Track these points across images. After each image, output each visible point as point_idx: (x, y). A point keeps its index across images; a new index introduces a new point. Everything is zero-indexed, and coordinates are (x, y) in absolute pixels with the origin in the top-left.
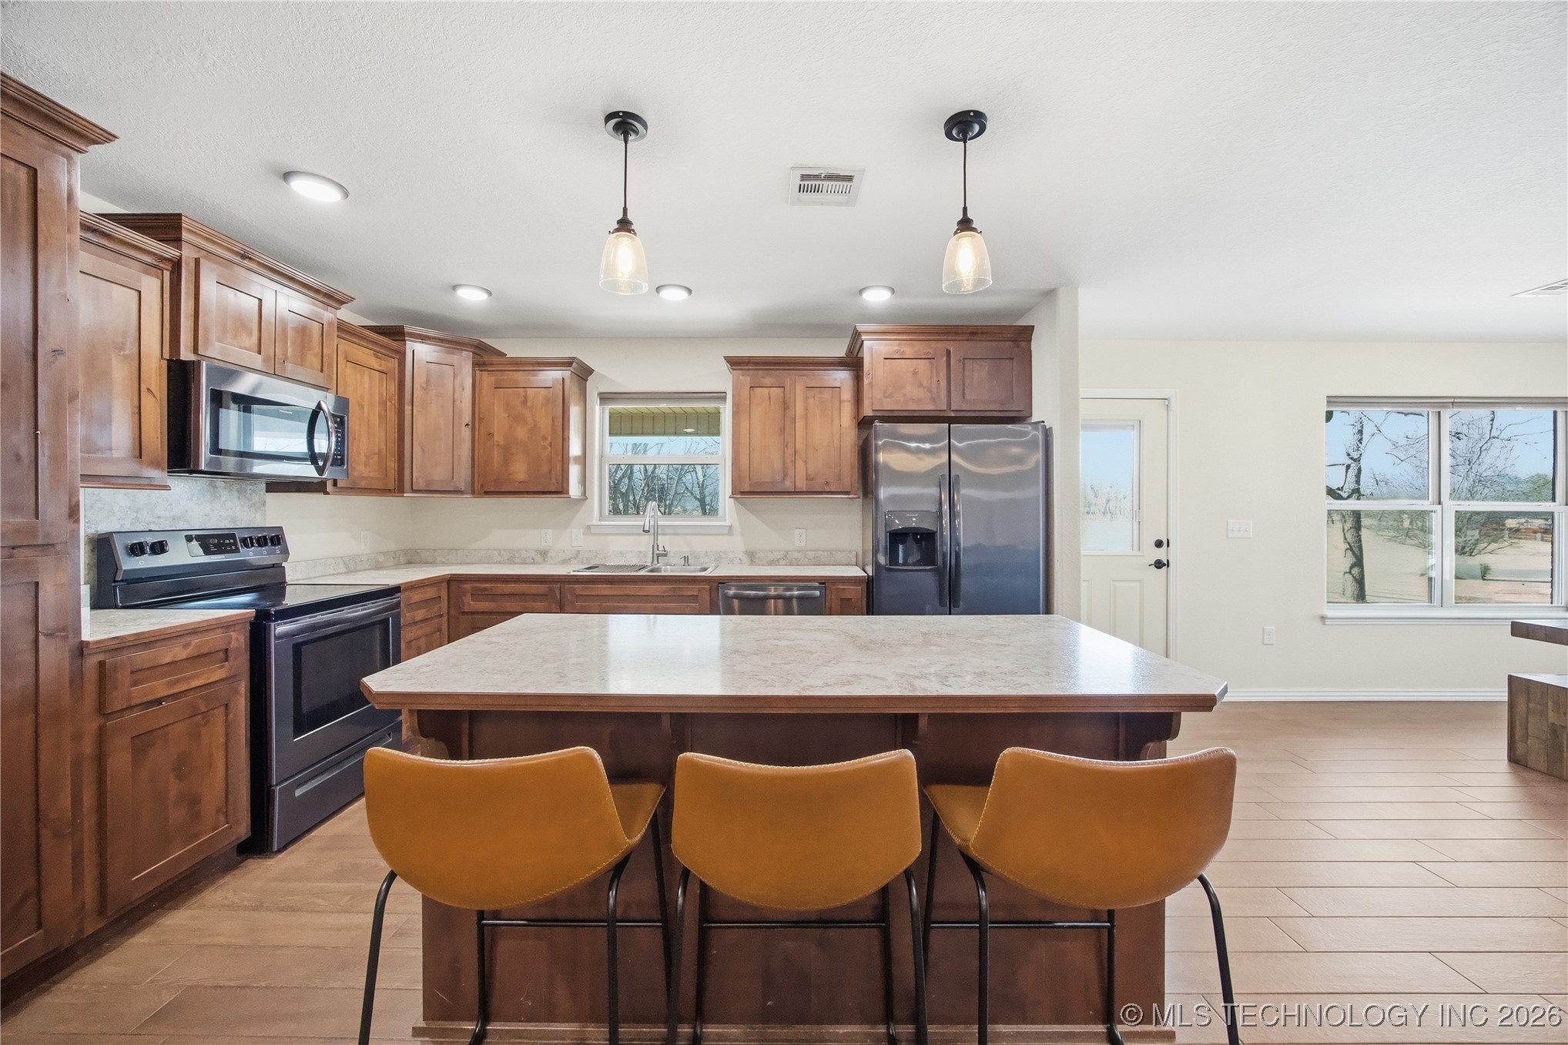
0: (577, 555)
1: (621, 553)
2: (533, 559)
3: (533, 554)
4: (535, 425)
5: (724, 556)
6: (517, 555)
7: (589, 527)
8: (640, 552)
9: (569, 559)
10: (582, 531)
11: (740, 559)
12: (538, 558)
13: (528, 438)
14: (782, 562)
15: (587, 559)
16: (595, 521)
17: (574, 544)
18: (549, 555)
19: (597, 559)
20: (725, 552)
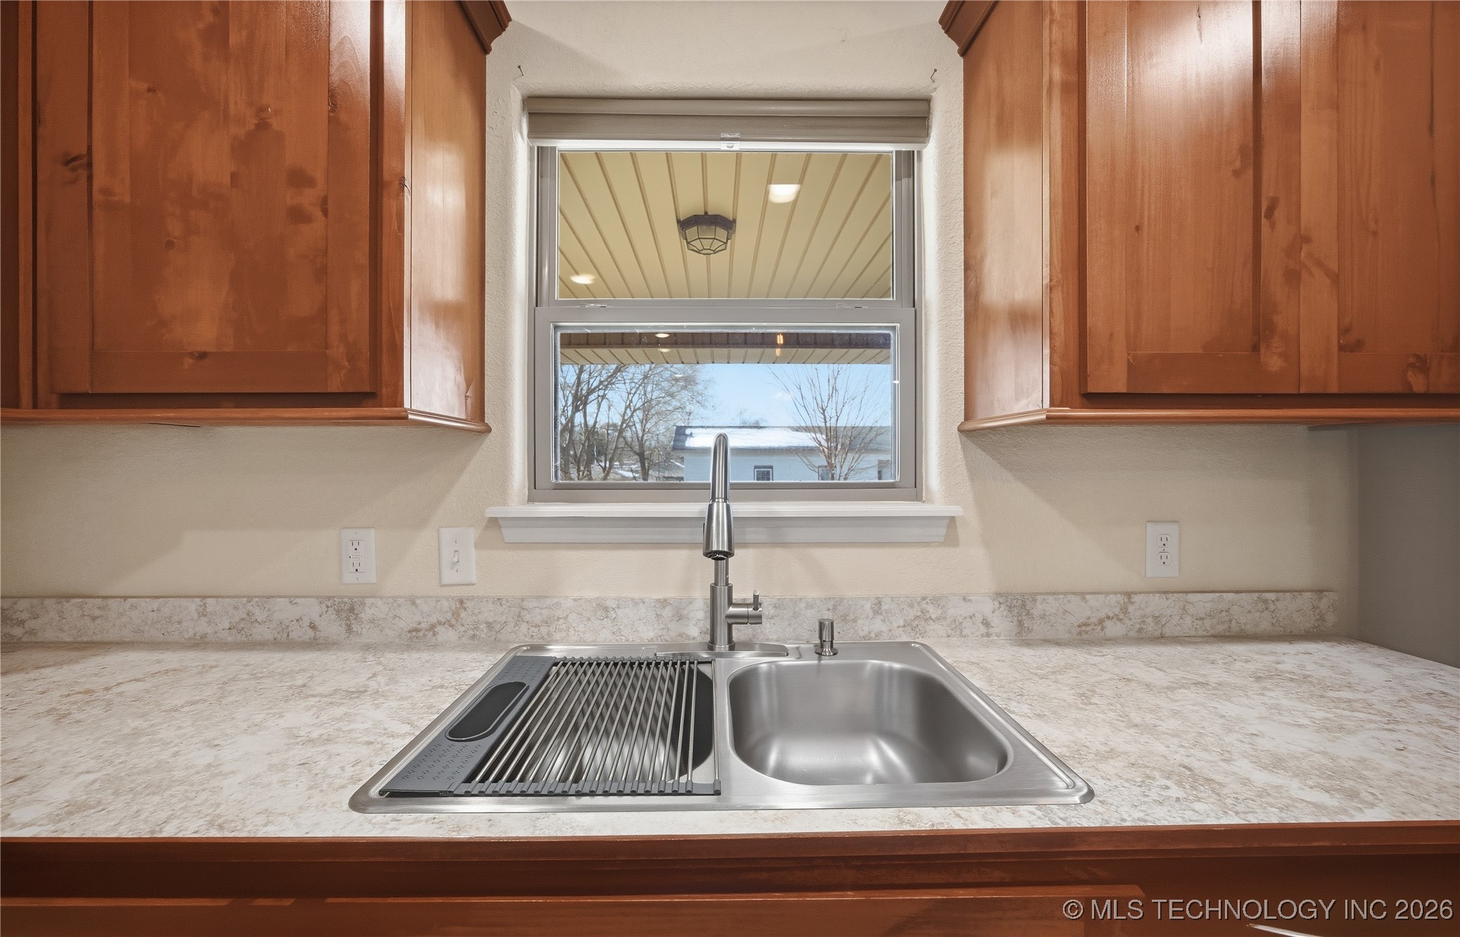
0: (456, 614)
1: (603, 609)
2: (313, 626)
3: (312, 610)
4: (263, 125)
5: (933, 611)
6: (260, 615)
7: (494, 522)
8: (664, 603)
9: (432, 627)
10: (472, 534)
11: (986, 623)
12: (331, 627)
13: (234, 177)
14: (1113, 629)
15: (489, 625)
16: (516, 504)
17: (449, 576)
18: (367, 614)
19: (524, 628)
20: (936, 600)
